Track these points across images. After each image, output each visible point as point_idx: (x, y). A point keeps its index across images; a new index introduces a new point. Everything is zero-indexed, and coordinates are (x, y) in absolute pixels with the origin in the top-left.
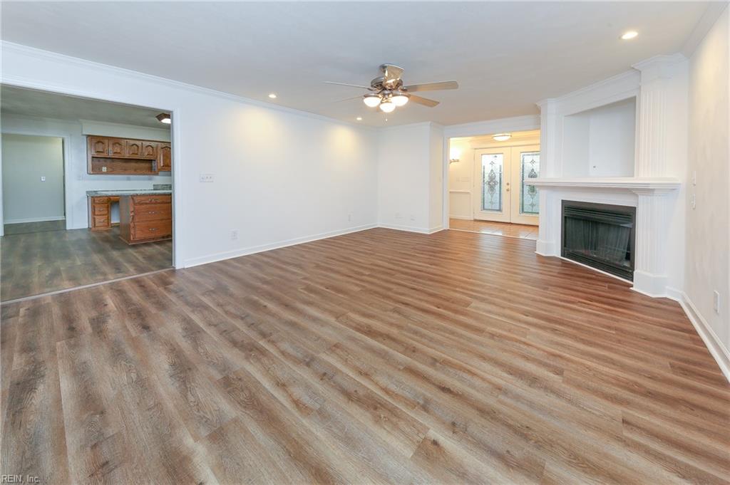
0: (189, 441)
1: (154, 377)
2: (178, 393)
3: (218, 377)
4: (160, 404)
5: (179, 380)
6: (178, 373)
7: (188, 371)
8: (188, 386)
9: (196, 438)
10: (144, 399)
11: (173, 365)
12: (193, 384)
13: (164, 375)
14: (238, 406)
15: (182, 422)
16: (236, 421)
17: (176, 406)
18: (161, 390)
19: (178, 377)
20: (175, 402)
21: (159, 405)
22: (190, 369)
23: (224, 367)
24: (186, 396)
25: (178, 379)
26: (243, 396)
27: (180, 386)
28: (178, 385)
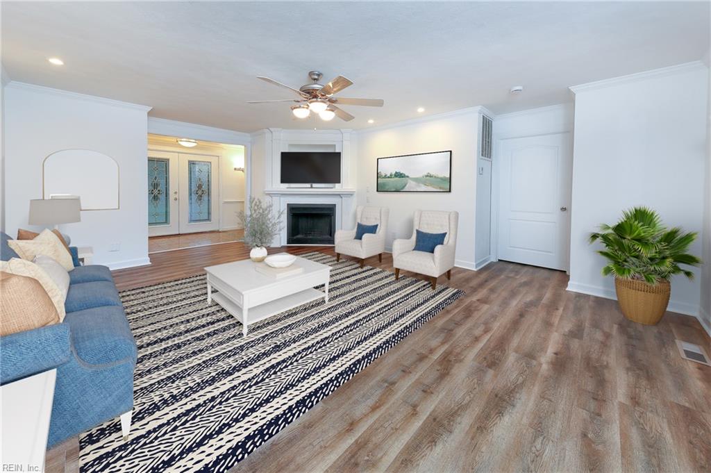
0: (545, 367)
1: (525, 421)
2: (523, 390)
3: (491, 372)
4: (540, 396)
5: (513, 396)
6: (507, 402)
7: (499, 396)
8: (513, 387)
9: (540, 364)
10: (548, 412)
11: (500, 414)
12: (509, 385)
13: (517, 413)
14: (506, 354)
15: (539, 376)
16: (516, 352)
17: (534, 385)
18: (531, 404)
19: (510, 399)
20: (531, 387)
21: (543, 396)
22: (496, 396)
23: (479, 372)
24: (522, 383)
25: (512, 399)
26: (498, 353)
27: (517, 392)
28: (518, 395)
